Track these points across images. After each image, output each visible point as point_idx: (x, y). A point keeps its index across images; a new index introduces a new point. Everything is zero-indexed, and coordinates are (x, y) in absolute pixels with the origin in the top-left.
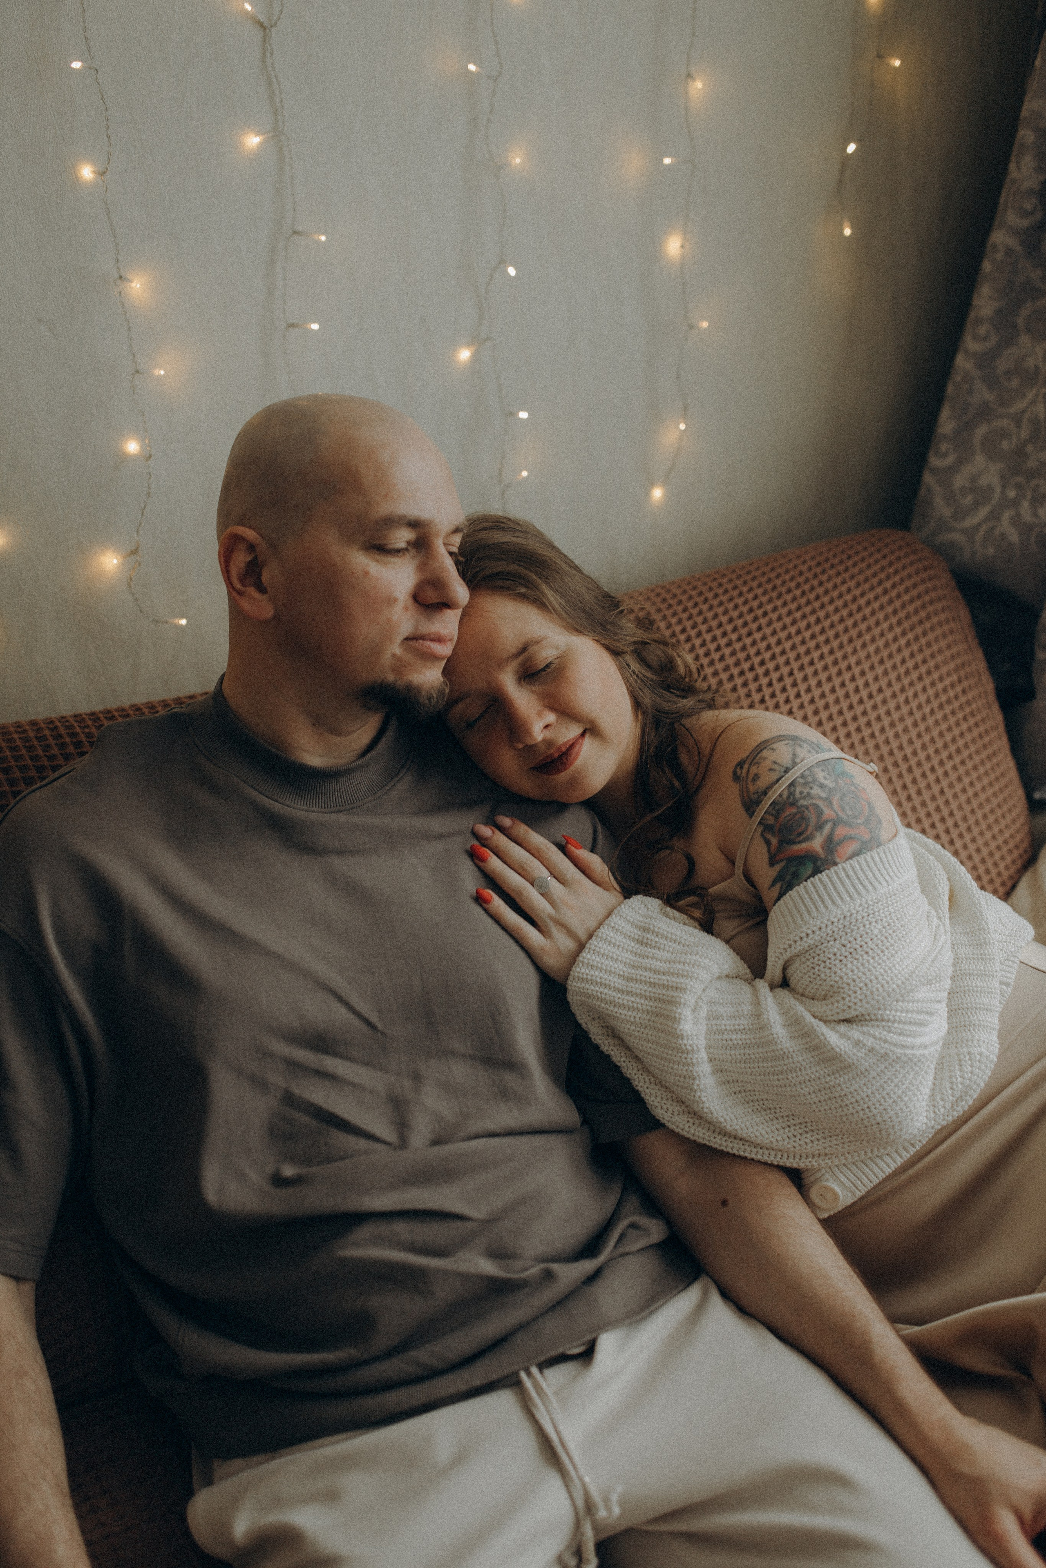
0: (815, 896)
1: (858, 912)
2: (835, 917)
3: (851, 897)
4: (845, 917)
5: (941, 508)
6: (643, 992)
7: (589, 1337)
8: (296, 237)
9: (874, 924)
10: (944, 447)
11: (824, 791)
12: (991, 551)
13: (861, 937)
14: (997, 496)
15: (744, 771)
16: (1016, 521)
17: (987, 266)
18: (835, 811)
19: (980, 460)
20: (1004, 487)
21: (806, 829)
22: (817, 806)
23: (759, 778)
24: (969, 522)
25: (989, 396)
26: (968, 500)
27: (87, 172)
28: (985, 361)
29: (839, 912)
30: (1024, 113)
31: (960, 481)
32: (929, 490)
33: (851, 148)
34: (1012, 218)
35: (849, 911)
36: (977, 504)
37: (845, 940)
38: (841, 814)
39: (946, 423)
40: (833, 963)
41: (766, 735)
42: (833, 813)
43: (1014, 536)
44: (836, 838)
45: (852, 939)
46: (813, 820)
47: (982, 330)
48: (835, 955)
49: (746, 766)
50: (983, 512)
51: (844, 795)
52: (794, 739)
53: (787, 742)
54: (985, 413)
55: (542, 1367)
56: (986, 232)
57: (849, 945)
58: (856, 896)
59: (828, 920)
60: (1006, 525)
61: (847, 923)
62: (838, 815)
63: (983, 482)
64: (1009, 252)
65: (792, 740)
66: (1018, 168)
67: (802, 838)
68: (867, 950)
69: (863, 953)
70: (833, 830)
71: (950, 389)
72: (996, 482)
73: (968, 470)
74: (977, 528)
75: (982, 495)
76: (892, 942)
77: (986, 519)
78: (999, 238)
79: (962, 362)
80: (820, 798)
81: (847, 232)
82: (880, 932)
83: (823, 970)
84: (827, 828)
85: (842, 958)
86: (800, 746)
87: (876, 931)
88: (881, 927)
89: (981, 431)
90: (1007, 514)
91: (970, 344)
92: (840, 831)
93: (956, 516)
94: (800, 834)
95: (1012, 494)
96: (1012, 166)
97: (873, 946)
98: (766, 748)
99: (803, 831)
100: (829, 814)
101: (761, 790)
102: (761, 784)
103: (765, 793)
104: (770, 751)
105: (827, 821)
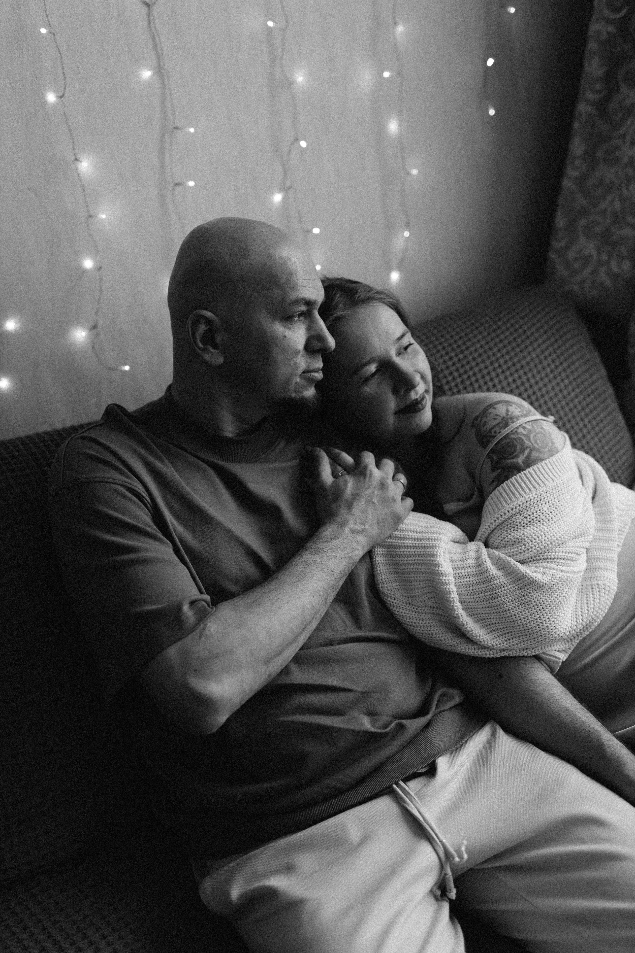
0: (509, 492)
1: (534, 498)
2: (521, 502)
3: (530, 490)
4: (527, 502)
5: (562, 271)
6: (414, 545)
7: (431, 761)
8: (175, 131)
9: (544, 505)
10: (561, 235)
11: (525, 431)
12: (596, 292)
13: (536, 512)
14: (595, 260)
15: (478, 421)
16: (609, 273)
17: (576, 125)
18: (532, 443)
19: (582, 240)
20: (599, 254)
21: (515, 452)
22: (521, 439)
23: (487, 423)
25: (585, 202)
26: (577, 265)
27: (51, 98)
28: (581, 181)
29: (523, 499)
30: (590, 33)
31: (571, 255)
32: (553, 262)
33: (490, 62)
34: (590, 96)
35: (529, 498)
36: (583, 267)
37: (527, 514)
38: (535, 445)
39: (560, 221)
40: (519, 527)
42: (530, 444)
43: (609, 282)
44: (532, 458)
45: (530, 514)
46: (518, 448)
47: (577, 163)
48: (520, 523)
49: (479, 419)
50: (588, 270)
51: (537, 434)
52: (506, 402)
53: (502, 404)
54: (583, 212)
55: (406, 780)
56: (574, 105)
57: (529, 517)
58: (533, 489)
59: (517, 504)
60: (603, 276)
61: (528, 505)
62: (533, 445)
63: (586, 252)
64: (589, 115)
66: (590, 64)
67: (511, 457)
68: (540, 520)
69: (537, 522)
70: (530, 453)
71: (561, 201)
72: (594, 252)
73: (576, 247)
74: (584, 281)
75: (586, 260)
76: (555, 514)
77: (590, 275)
78: (582, 108)
79: (567, 184)
80: (524, 435)
81: (492, 112)
82: (548, 509)
83: (513, 531)
84: (527, 452)
85: (524, 525)
86: (511, 406)
87: (545, 509)
88: (548, 506)
89: (582, 222)
90: (603, 270)
91: (571, 172)
92: (534, 454)
93: (571, 275)
94: (511, 455)
95: (604, 257)
96: (586, 65)
97: (544, 518)
98: (490, 408)
99: (513, 453)
100: (528, 444)
101: (488, 429)
102: (488, 427)
103: (490, 431)
104: (493, 409)
105: (527, 448)
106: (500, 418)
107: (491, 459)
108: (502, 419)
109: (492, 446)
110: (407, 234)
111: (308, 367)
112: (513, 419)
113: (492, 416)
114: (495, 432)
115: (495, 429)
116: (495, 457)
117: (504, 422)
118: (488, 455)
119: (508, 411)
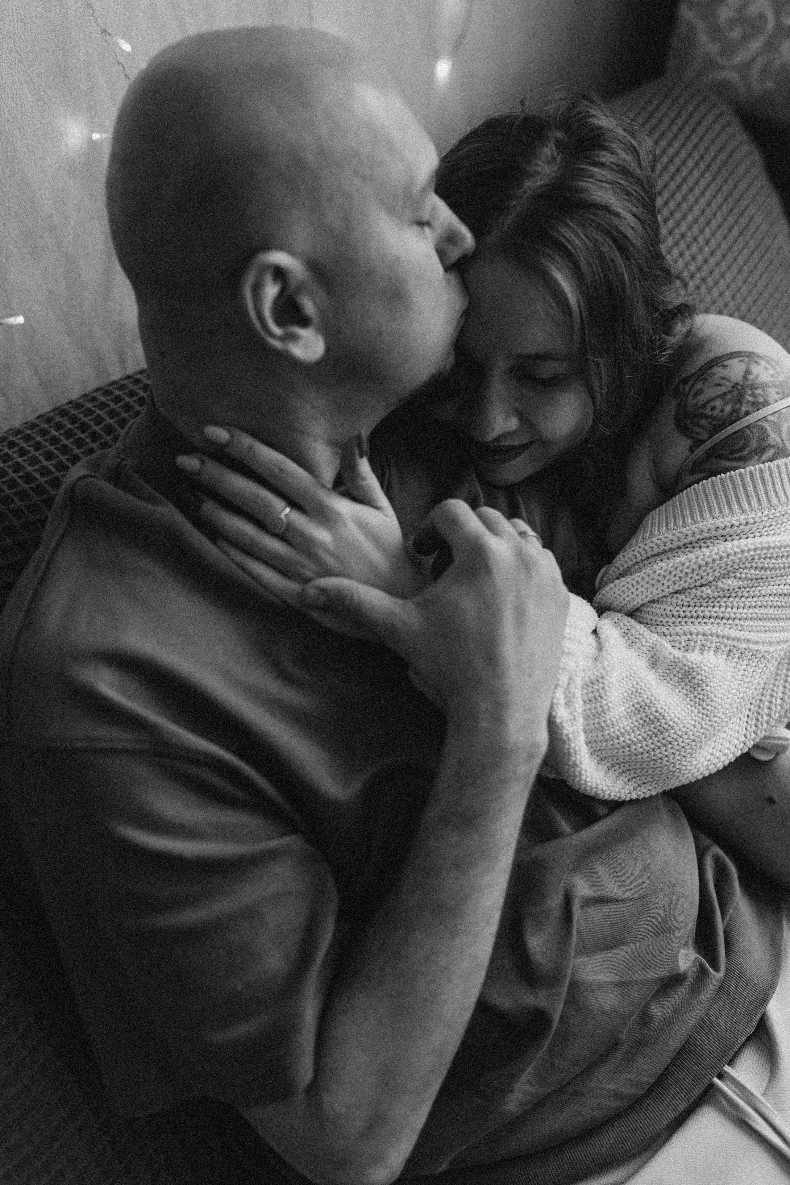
12: (770, 85)
14: (770, 25)
15: (687, 388)
18: (782, 440)
20: (778, 13)
21: (743, 448)
22: (762, 429)
23: (703, 392)
24: (739, 58)
26: (736, 33)
31: (725, 12)
32: (692, 27)
36: (746, 38)
41: (719, 351)
42: (779, 440)
46: (753, 444)
49: (691, 382)
52: (750, 355)
53: (740, 359)
62: (784, 444)
63: (752, 11)
65: (748, 356)
67: (735, 455)
72: (767, 9)
74: (751, 62)
75: (753, 26)
77: (761, 53)
84: (768, 455)
86: (756, 362)
90: (786, 44)
93: (723, 52)
94: (733, 452)
98: (716, 365)
99: (740, 450)
100: (774, 440)
101: (701, 403)
102: (702, 398)
103: (704, 406)
104: (721, 368)
105: (770, 446)
106: (730, 385)
108: (733, 387)
112: (756, 389)
113: (716, 379)
114: (713, 409)
115: (712, 404)
117: (736, 393)
119: (748, 372)
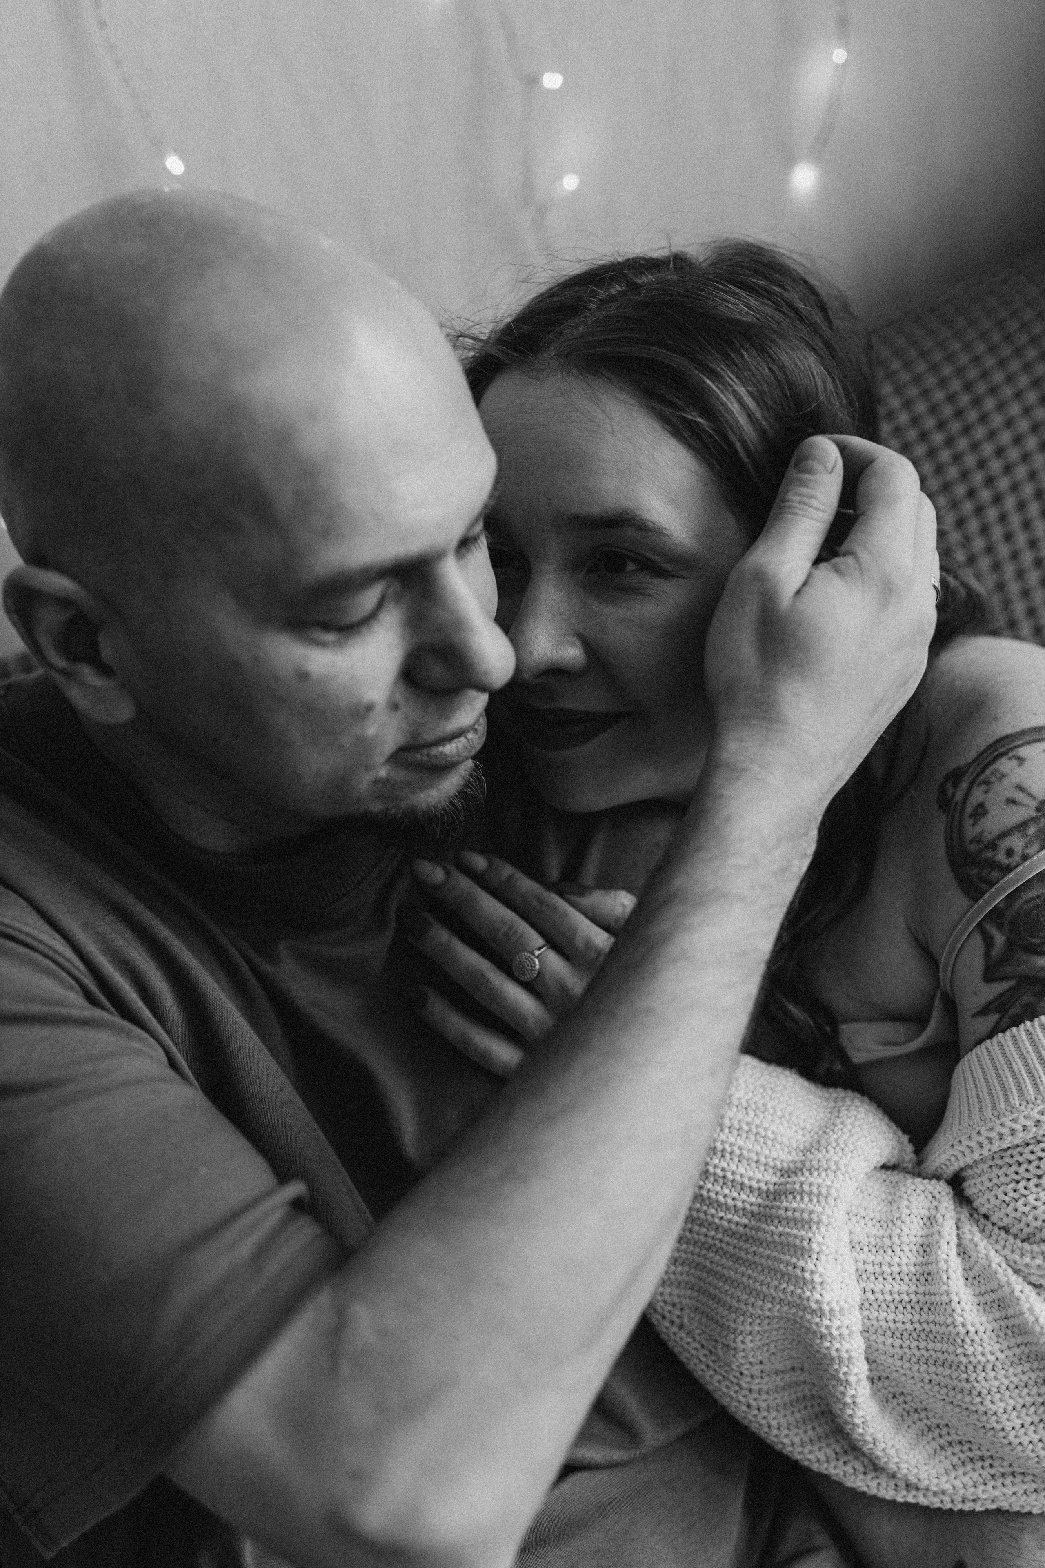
23: (986, 812)
49: (964, 783)
98: (1004, 754)
101: (987, 837)
103: (993, 845)
104: (1014, 762)
106: (1033, 803)
107: (989, 942)
108: (1038, 809)
109: (996, 897)
110: (839, 55)
111: (415, 735)
114: (1010, 852)
115: (1009, 841)
116: (999, 939)
118: (979, 925)
